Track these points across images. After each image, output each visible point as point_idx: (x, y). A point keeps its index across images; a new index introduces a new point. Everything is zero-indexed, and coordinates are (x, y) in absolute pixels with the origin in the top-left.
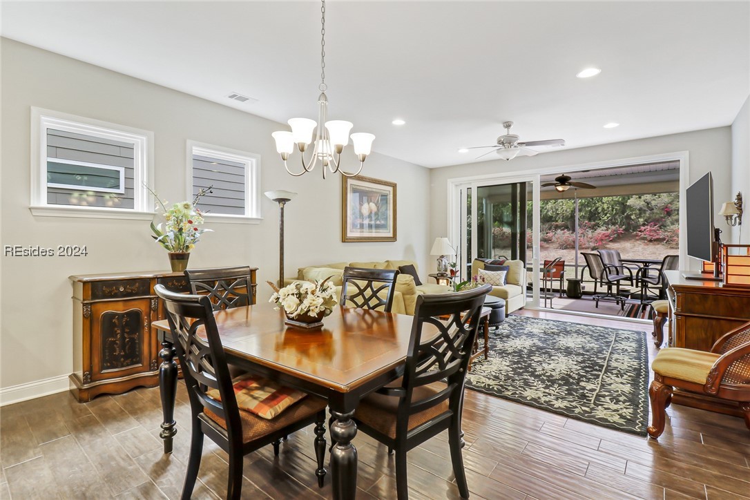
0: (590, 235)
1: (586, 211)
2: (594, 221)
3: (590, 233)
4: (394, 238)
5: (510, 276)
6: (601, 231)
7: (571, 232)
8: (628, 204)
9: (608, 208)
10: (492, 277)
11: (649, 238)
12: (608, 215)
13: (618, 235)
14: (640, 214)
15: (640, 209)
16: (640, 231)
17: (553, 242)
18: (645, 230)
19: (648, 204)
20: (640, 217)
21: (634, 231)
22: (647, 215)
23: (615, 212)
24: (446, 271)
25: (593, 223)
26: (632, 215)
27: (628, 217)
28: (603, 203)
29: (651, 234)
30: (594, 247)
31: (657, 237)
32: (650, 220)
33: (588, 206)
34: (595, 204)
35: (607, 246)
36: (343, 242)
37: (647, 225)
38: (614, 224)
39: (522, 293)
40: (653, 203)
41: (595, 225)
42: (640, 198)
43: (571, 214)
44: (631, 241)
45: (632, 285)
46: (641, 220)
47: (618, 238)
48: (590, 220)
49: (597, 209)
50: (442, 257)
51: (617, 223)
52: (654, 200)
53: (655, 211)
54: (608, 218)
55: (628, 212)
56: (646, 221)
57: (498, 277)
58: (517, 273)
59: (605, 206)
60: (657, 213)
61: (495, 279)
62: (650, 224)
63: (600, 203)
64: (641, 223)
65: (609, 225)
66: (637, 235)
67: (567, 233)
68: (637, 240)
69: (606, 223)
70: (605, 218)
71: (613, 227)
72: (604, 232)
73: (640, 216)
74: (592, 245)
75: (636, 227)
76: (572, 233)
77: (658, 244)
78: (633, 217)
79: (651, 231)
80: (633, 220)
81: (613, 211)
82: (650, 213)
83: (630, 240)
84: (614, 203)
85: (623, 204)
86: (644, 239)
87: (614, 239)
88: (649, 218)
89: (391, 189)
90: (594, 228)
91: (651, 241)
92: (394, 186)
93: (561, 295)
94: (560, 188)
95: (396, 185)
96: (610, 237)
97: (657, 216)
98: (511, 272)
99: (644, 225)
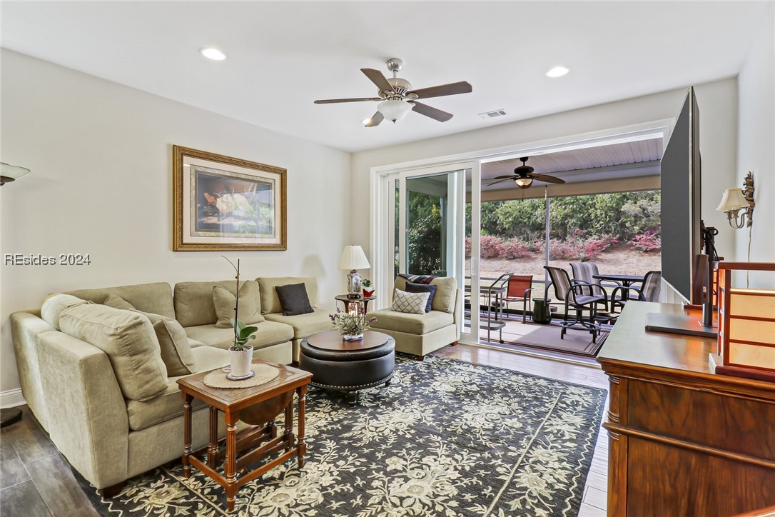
0: (581, 245)
1: (578, 218)
2: (586, 229)
3: (580, 243)
4: (283, 246)
5: (438, 300)
6: (592, 240)
7: (560, 241)
8: (622, 210)
9: (601, 214)
10: (410, 300)
11: (644, 248)
12: (601, 222)
13: (612, 245)
14: (636, 221)
15: (636, 216)
16: (635, 241)
17: (541, 252)
18: (640, 239)
19: (644, 210)
20: (636, 225)
21: (629, 240)
22: (643, 223)
23: (608, 219)
24: (359, 291)
25: (585, 231)
26: (626, 222)
27: (623, 225)
28: (596, 209)
29: (647, 243)
30: (585, 258)
31: (653, 247)
32: (645, 229)
33: (580, 213)
34: (587, 209)
35: (599, 257)
36: (174, 251)
37: (643, 234)
38: (607, 232)
39: (454, 323)
40: (650, 209)
41: (587, 233)
42: (635, 203)
43: (561, 220)
44: (625, 252)
45: (607, 309)
46: (637, 228)
47: (612, 247)
48: (581, 227)
49: (589, 215)
50: (354, 271)
51: (611, 232)
52: (651, 205)
53: (652, 218)
54: (601, 225)
55: (623, 219)
56: (642, 229)
57: (418, 301)
58: (445, 296)
59: (599, 212)
60: (654, 221)
61: (413, 304)
62: (646, 233)
63: (593, 209)
64: (637, 232)
65: (601, 233)
66: (632, 245)
67: (556, 242)
68: (632, 250)
69: (599, 232)
70: (598, 225)
71: (606, 236)
72: (595, 241)
73: (635, 223)
74: (583, 255)
75: (631, 237)
76: (562, 242)
77: (654, 255)
78: (628, 225)
79: (646, 240)
80: (628, 228)
81: (606, 217)
82: (647, 221)
83: (624, 250)
84: (608, 209)
85: (617, 210)
86: (639, 249)
87: (606, 249)
88: (645, 226)
89: (277, 177)
90: (584, 237)
91: (646, 251)
92: (283, 173)
93: (524, 319)
94: (520, 182)
95: (285, 171)
96: (603, 247)
97: (654, 224)
98: (438, 293)
99: (639, 233)
